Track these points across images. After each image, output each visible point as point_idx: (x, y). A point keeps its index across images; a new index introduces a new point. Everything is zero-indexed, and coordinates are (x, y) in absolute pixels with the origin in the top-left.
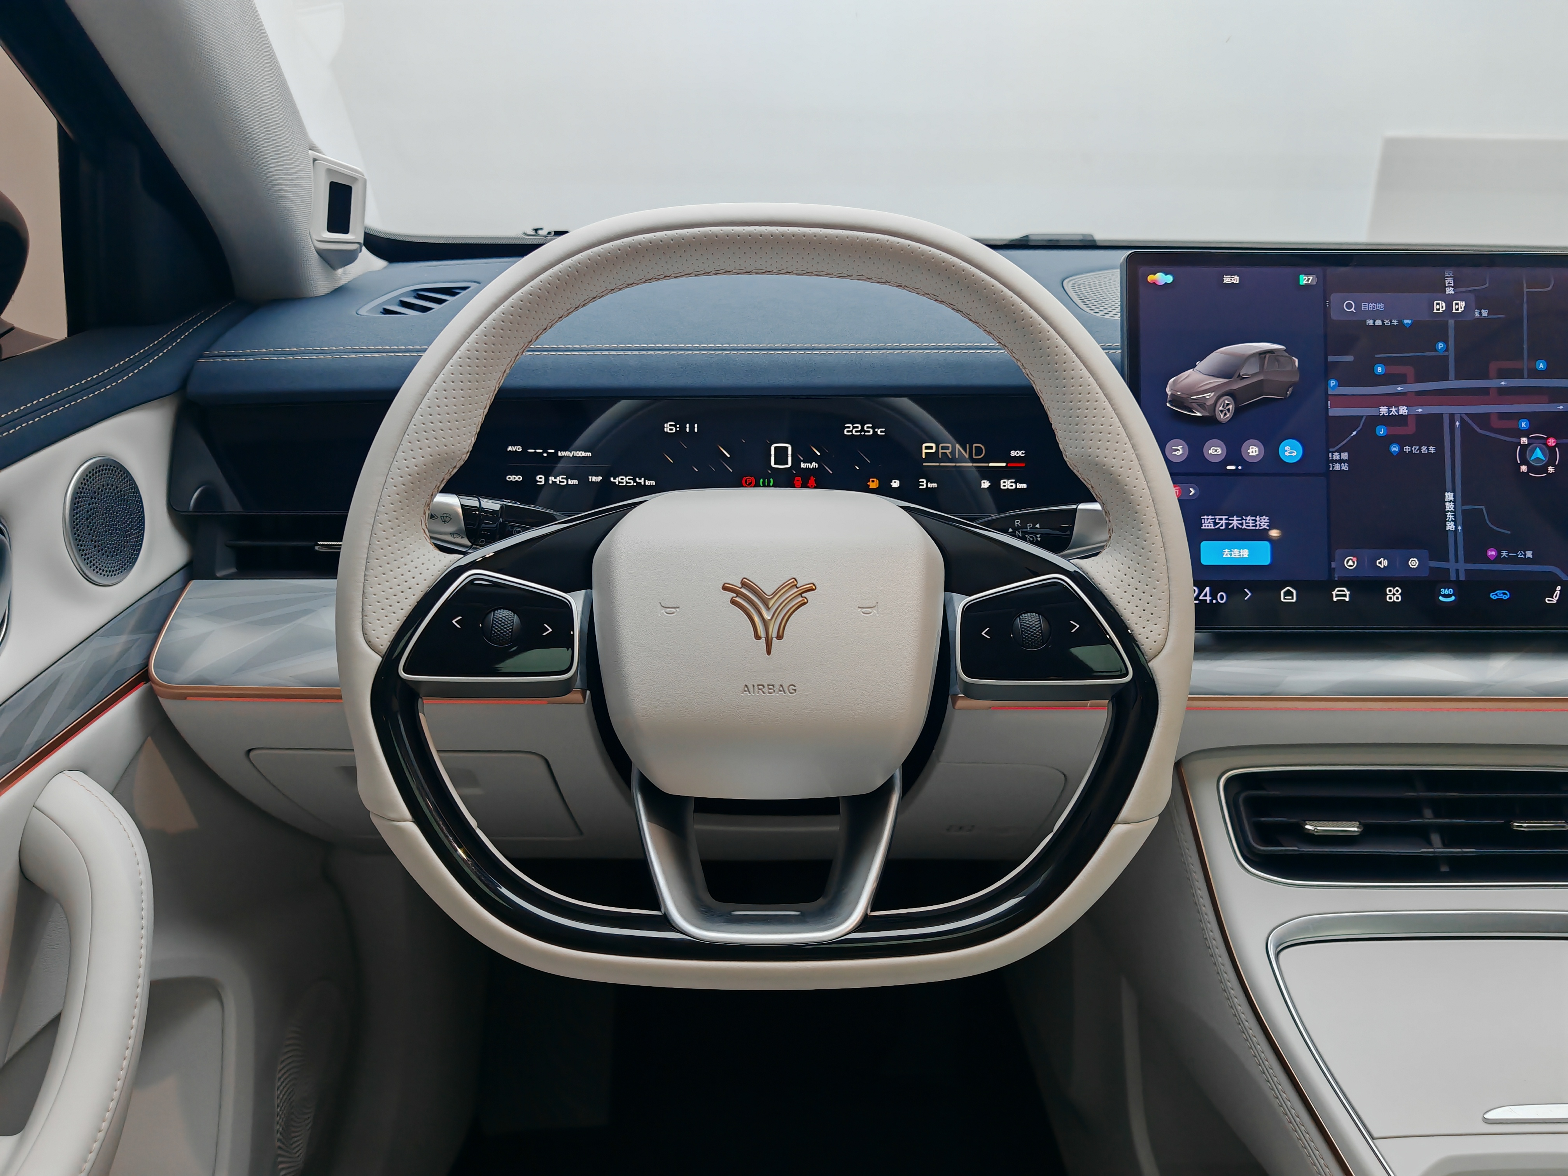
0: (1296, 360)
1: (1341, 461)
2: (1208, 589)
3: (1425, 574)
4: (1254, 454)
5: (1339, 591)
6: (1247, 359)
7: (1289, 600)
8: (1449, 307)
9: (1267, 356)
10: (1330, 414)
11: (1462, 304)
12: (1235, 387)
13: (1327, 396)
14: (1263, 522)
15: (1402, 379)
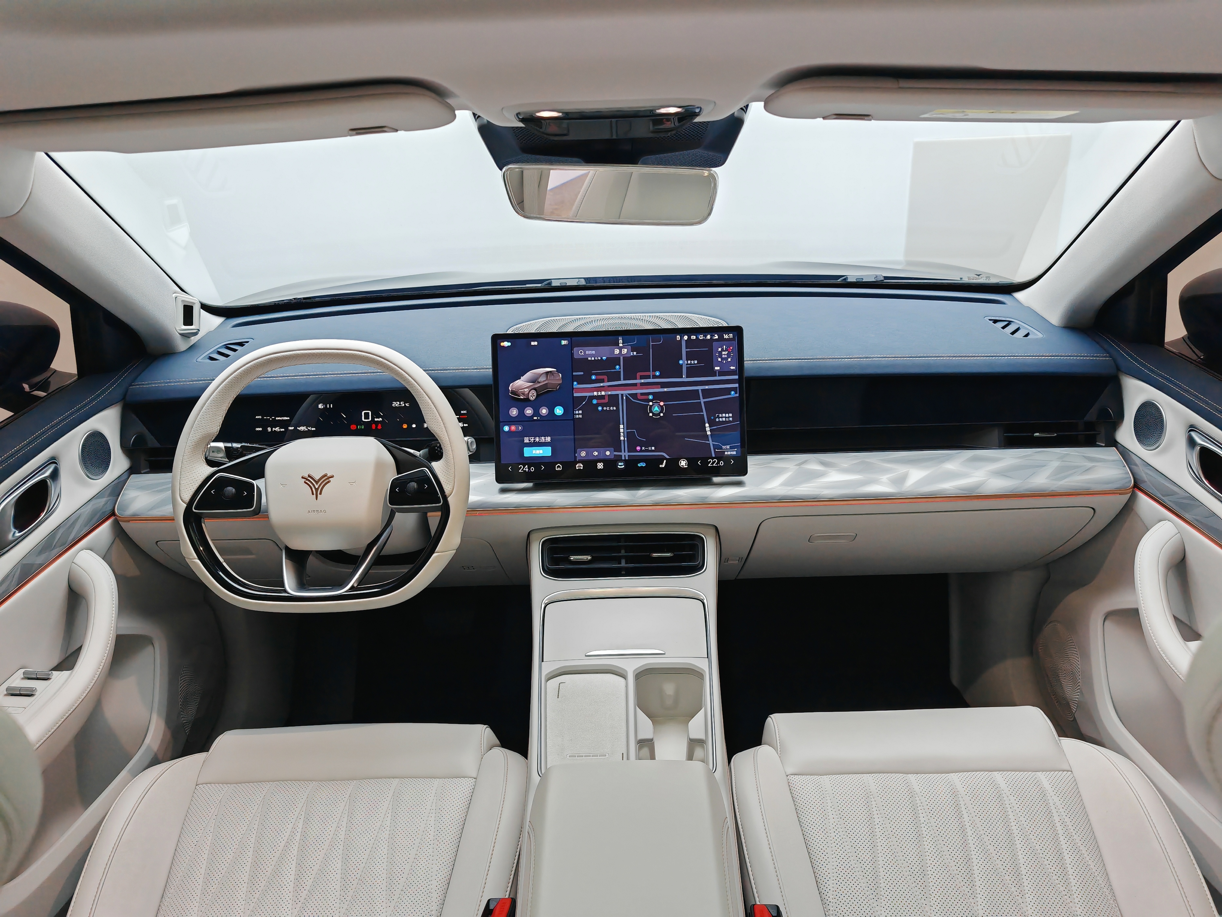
0: (561, 374)
1: (579, 414)
2: (527, 466)
3: (612, 457)
4: (545, 412)
5: (578, 465)
6: (541, 375)
7: (559, 469)
8: (621, 351)
9: (549, 373)
10: (574, 396)
11: (626, 350)
12: (536, 386)
13: (573, 388)
14: (548, 439)
15: (602, 381)
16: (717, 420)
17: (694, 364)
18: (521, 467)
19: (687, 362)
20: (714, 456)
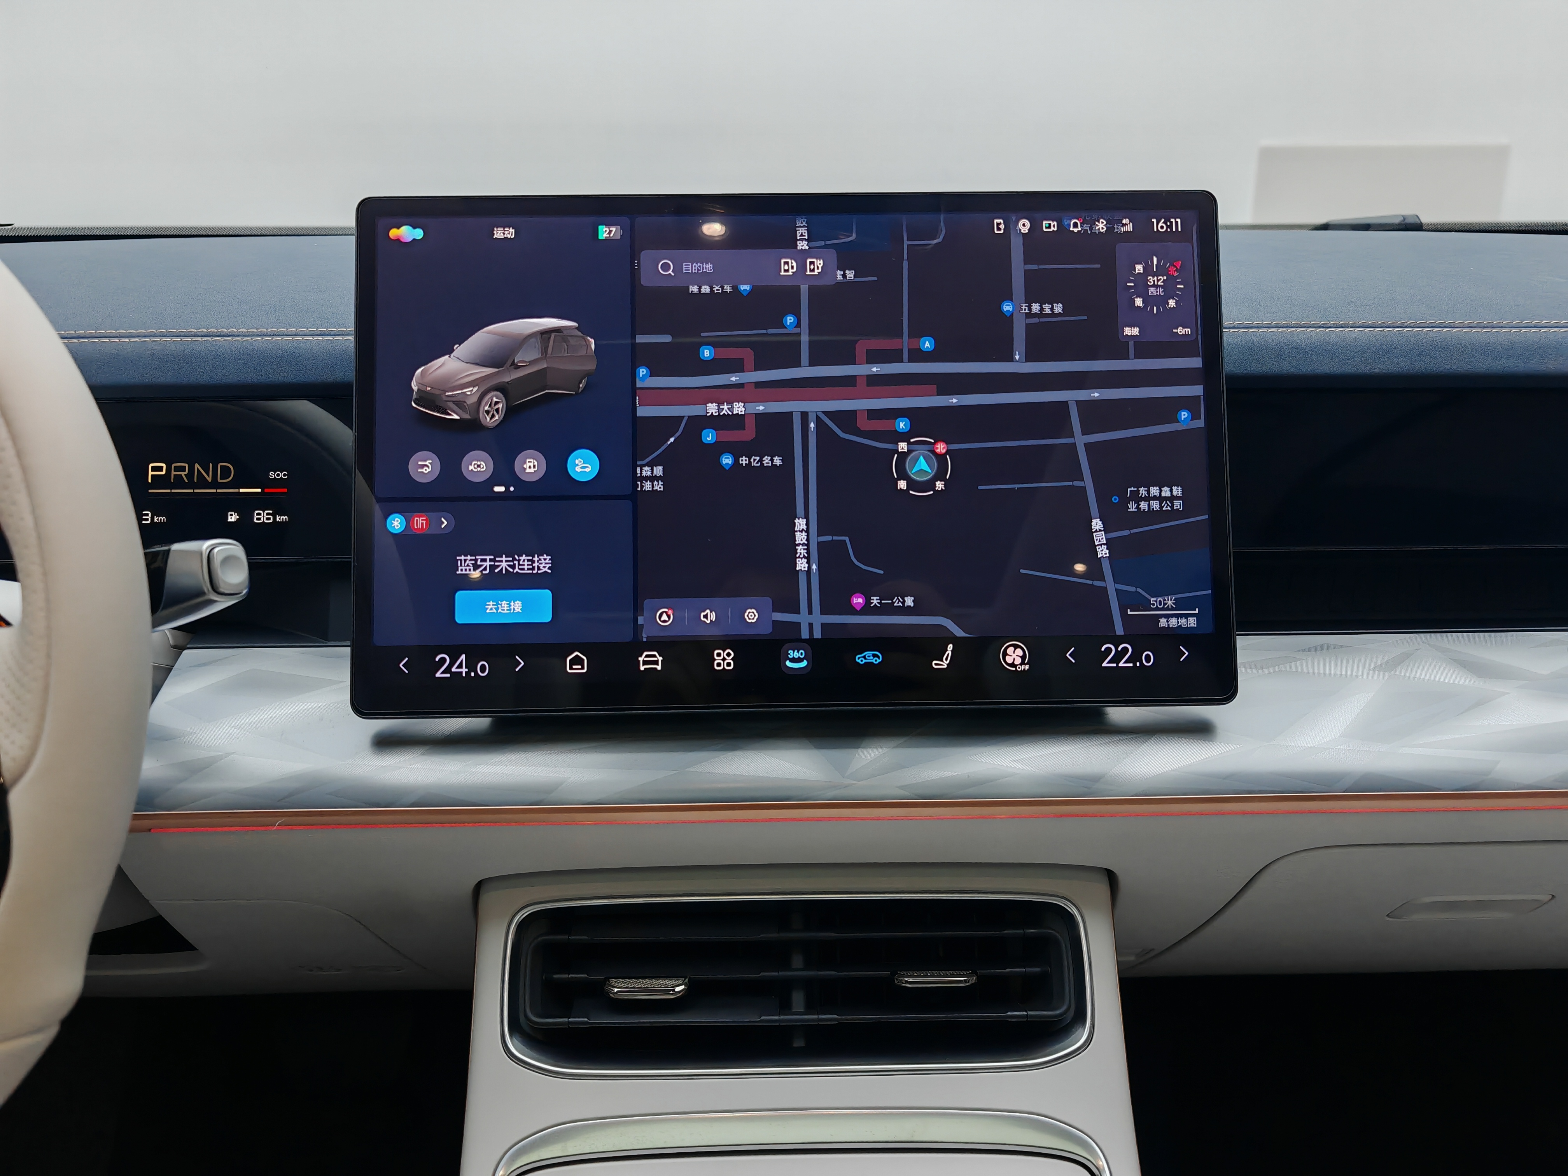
0: (592, 341)
1: (653, 479)
2: (463, 657)
3: (767, 629)
4: (533, 470)
5: (647, 656)
6: (524, 341)
7: (577, 670)
8: (802, 267)
9: (553, 335)
10: (638, 415)
11: (820, 263)
12: (507, 379)
13: (634, 390)
14: (544, 564)
15: (737, 366)
16: (1132, 507)
17: (1053, 314)
18: (443, 660)
19: (1030, 309)
20: (1119, 630)
